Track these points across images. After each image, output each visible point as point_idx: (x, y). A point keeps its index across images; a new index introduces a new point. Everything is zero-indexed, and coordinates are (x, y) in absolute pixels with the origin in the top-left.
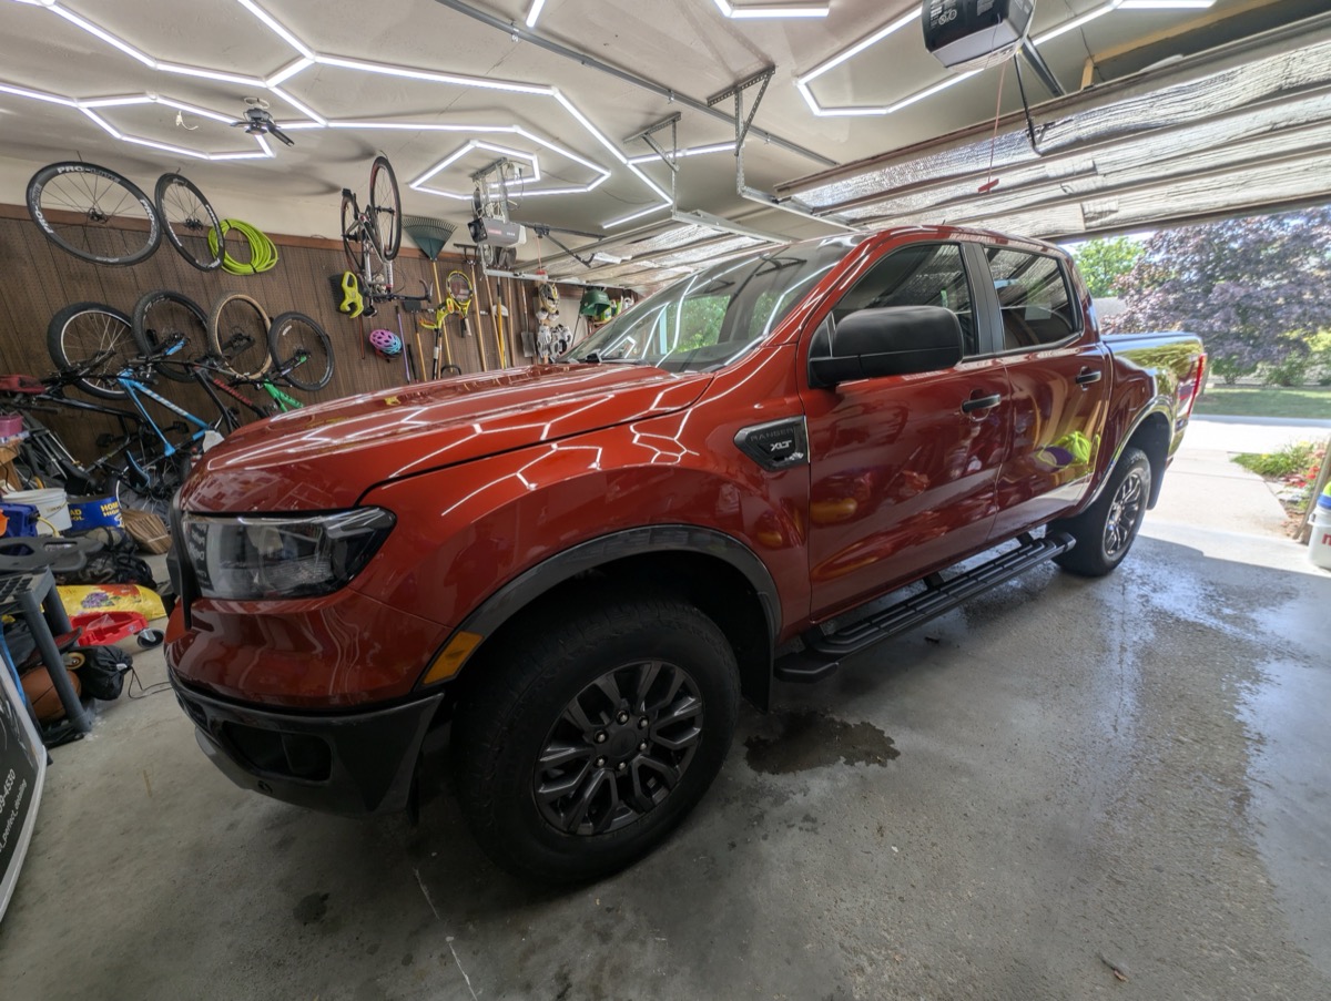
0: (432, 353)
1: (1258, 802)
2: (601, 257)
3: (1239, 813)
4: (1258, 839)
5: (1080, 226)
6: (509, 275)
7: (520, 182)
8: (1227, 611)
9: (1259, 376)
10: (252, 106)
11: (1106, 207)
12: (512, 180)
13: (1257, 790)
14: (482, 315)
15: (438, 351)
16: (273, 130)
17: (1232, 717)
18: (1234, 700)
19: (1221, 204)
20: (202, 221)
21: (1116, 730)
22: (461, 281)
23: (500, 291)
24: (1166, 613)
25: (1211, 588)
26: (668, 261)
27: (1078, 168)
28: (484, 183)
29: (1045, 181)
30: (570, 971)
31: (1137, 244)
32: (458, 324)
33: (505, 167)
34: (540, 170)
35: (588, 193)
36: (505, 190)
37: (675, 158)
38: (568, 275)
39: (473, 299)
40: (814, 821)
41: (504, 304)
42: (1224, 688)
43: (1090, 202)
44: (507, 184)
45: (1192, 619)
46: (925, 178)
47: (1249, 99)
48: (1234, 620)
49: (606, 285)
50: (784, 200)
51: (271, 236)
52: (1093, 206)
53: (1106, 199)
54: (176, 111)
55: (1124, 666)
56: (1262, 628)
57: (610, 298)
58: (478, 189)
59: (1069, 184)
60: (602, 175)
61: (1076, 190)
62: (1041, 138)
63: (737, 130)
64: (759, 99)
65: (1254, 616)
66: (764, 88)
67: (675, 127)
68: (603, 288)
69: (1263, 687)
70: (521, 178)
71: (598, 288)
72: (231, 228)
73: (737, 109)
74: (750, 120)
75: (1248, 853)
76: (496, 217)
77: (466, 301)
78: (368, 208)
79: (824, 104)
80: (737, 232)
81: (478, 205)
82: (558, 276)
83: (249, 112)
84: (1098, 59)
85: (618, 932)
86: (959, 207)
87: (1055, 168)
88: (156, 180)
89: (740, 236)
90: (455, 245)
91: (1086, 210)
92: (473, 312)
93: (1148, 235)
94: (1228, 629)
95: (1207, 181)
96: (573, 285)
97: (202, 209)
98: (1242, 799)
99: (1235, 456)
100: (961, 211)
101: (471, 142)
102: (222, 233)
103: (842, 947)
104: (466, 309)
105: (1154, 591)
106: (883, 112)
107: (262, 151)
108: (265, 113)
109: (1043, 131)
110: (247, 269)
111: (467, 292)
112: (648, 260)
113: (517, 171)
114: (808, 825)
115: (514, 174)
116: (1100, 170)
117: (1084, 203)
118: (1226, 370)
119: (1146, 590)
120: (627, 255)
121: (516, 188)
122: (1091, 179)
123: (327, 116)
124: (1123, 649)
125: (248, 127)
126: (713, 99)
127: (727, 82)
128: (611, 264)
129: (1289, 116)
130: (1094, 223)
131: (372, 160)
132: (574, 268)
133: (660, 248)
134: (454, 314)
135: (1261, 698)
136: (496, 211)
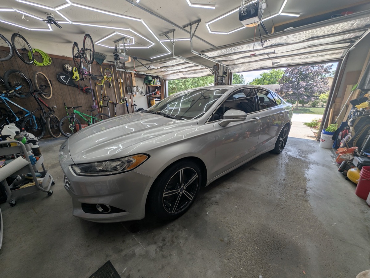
0: (101, 92)
1: (309, 191)
2: (152, 67)
3: (305, 194)
4: (308, 198)
5: (271, 65)
6: (124, 70)
7: (129, 44)
8: (303, 155)
9: (309, 104)
10: (48, 16)
11: (277, 61)
12: (127, 43)
13: (308, 189)
14: (115, 82)
15: (102, 91)
16: (55, 23)
17: (304, 176)
18: (304, 173)
19: (301, 62)
20: (27, 49)
21: (281, 180)
22: (109, 71)
23: (120, 75)
24: (290, 156)
25: (299, 151)
26: (170, 69)
27: (271, 52)
28: (118, 44)
29: (264, 54)
30: (165, 239)
31: (282, 71)
32: (108, 84)
33: (125, 40)
34: (135, 41)
35: (148, 48)
36: (125, 46)
37: (174, 41)
38: (141, 71)
39: (112, 77)
40: (218, 203)
41: (122, 79)
42: (302, 170)
43: (274, 60)
44: (125, 44)
45: (296, 157)
46: (237, 51)
47: (306, 39)
48: (304, 157)
49: (151, 75)
50: (202, 55)
51: (49, 55)
52: (274, 61)
53: (277, 59)
54: (22, 15)
55: (282, 167)
56: (309, 158)
57: (153, 79)
58: (116, 45)
59: (269, 55)
60: (152, 44)
61: (271, 57)
62: (264, 44)
63: (191, 35)
64: (197, 28)
65: (308, 156)
66: (198, 25)
67: (174, 33)
68: (150, 76)
69: (310, 170)
70: (129, 43)
71: (149, 75)
72: (36, 51)
73: (191, 30)
74: (194, 33)
75: (306, 201)
76: (122, 54)
77: (110, 77)
78: (82, 48)
79: (212, 30)
80: (189, 62)
81: (116, 50)
82: (138, 72)
83: (48, 17)
84: (275, 26)
85: (175, 230)
86: (244, 59)
87: (266, 51)
88: (12, 35)
89: (190, 63)
90: (107, 61)
91: (273, 62)
92: (112, 81)
93: (285, 69)
94: (303, 159)
95: (298, 57)
96: (142, 74)
97: (26, 45)
98: (305, 192)
99: (304, 123)
100: (245, 60)
101: (116, 32)
102: (33, 53)
103: (227, 227)
104: (111, 80)
105: (288, 152)
106: (226, 34)
107: (49, 29)
108: (53, 18)
109: (264, 42)
110: (42, 65)
111: (111, 75)
112: (164, 68)
113: (128, 41)
114: (216, 204)
115: (127, 42)
116: (276, 52)
117: (272, 60)
118: (302, 103)
119: (286, 151)
120: (159, 67)
121: (128, 46)
122: (274, 54)
123: (72, 20)
124: (282, 164)
125: (47, 22)
126: (184, 27)
127: (188, 22)
128: (154, 69)
129: (314, 43)
130: (274, 65)
131: (84, 35)
132: (143, 69)
133: (168, 65)
134: (107, 81)
135: (309, 172)
136: (122, 52)
